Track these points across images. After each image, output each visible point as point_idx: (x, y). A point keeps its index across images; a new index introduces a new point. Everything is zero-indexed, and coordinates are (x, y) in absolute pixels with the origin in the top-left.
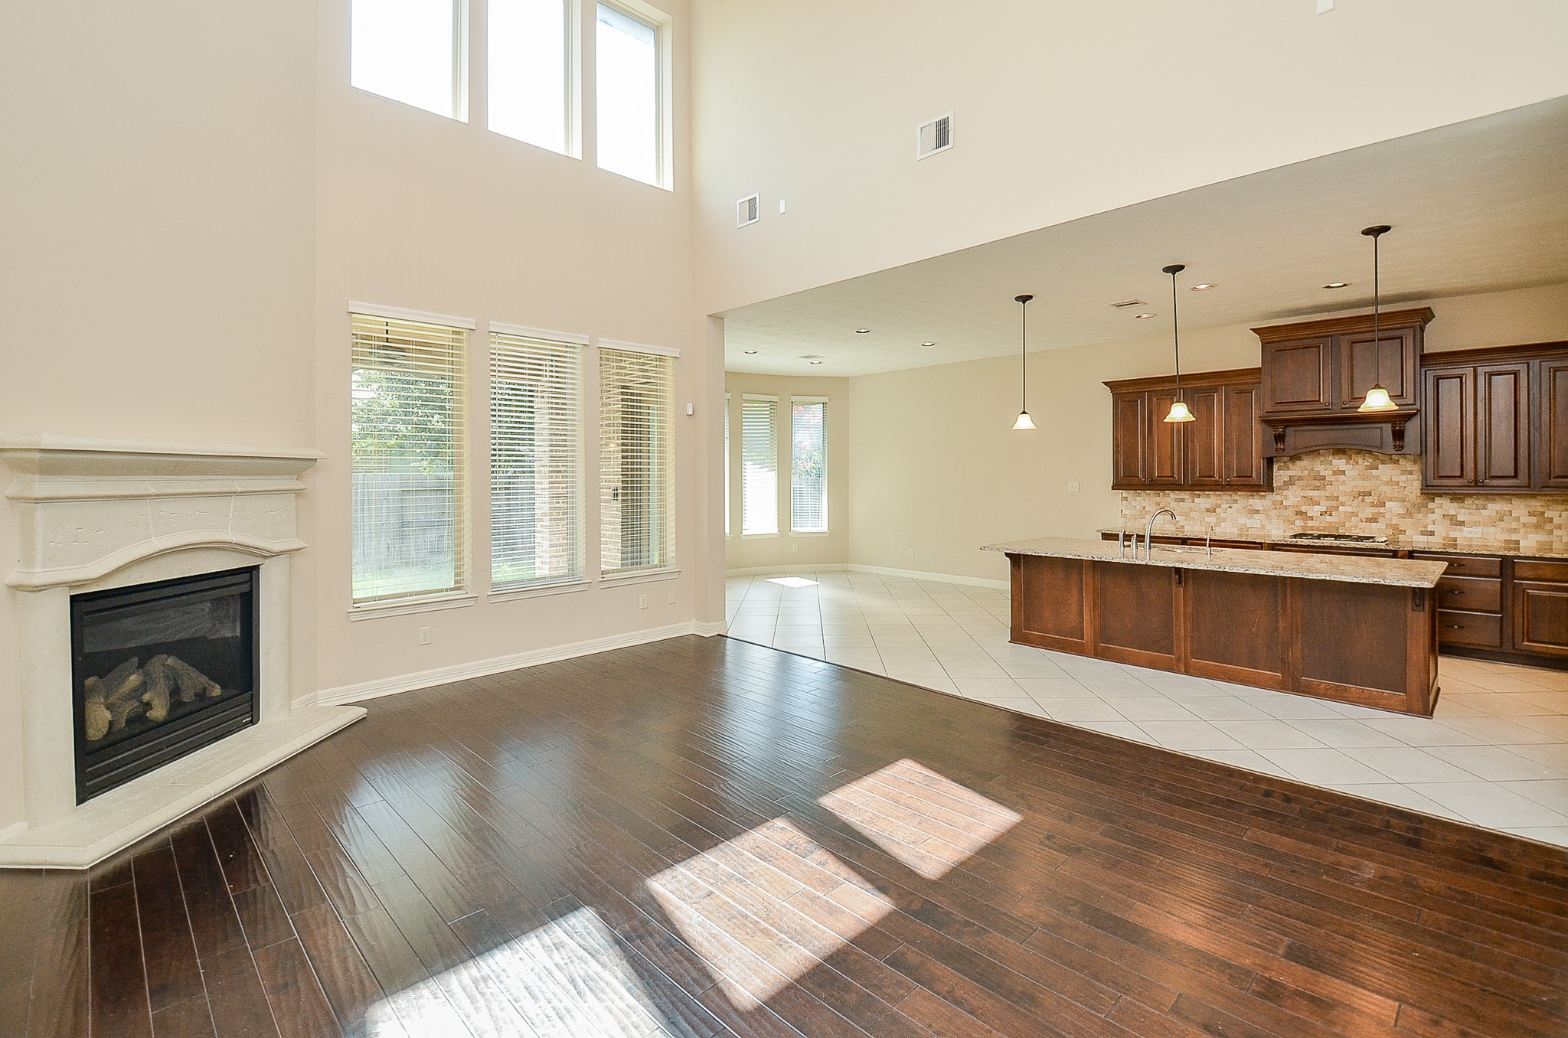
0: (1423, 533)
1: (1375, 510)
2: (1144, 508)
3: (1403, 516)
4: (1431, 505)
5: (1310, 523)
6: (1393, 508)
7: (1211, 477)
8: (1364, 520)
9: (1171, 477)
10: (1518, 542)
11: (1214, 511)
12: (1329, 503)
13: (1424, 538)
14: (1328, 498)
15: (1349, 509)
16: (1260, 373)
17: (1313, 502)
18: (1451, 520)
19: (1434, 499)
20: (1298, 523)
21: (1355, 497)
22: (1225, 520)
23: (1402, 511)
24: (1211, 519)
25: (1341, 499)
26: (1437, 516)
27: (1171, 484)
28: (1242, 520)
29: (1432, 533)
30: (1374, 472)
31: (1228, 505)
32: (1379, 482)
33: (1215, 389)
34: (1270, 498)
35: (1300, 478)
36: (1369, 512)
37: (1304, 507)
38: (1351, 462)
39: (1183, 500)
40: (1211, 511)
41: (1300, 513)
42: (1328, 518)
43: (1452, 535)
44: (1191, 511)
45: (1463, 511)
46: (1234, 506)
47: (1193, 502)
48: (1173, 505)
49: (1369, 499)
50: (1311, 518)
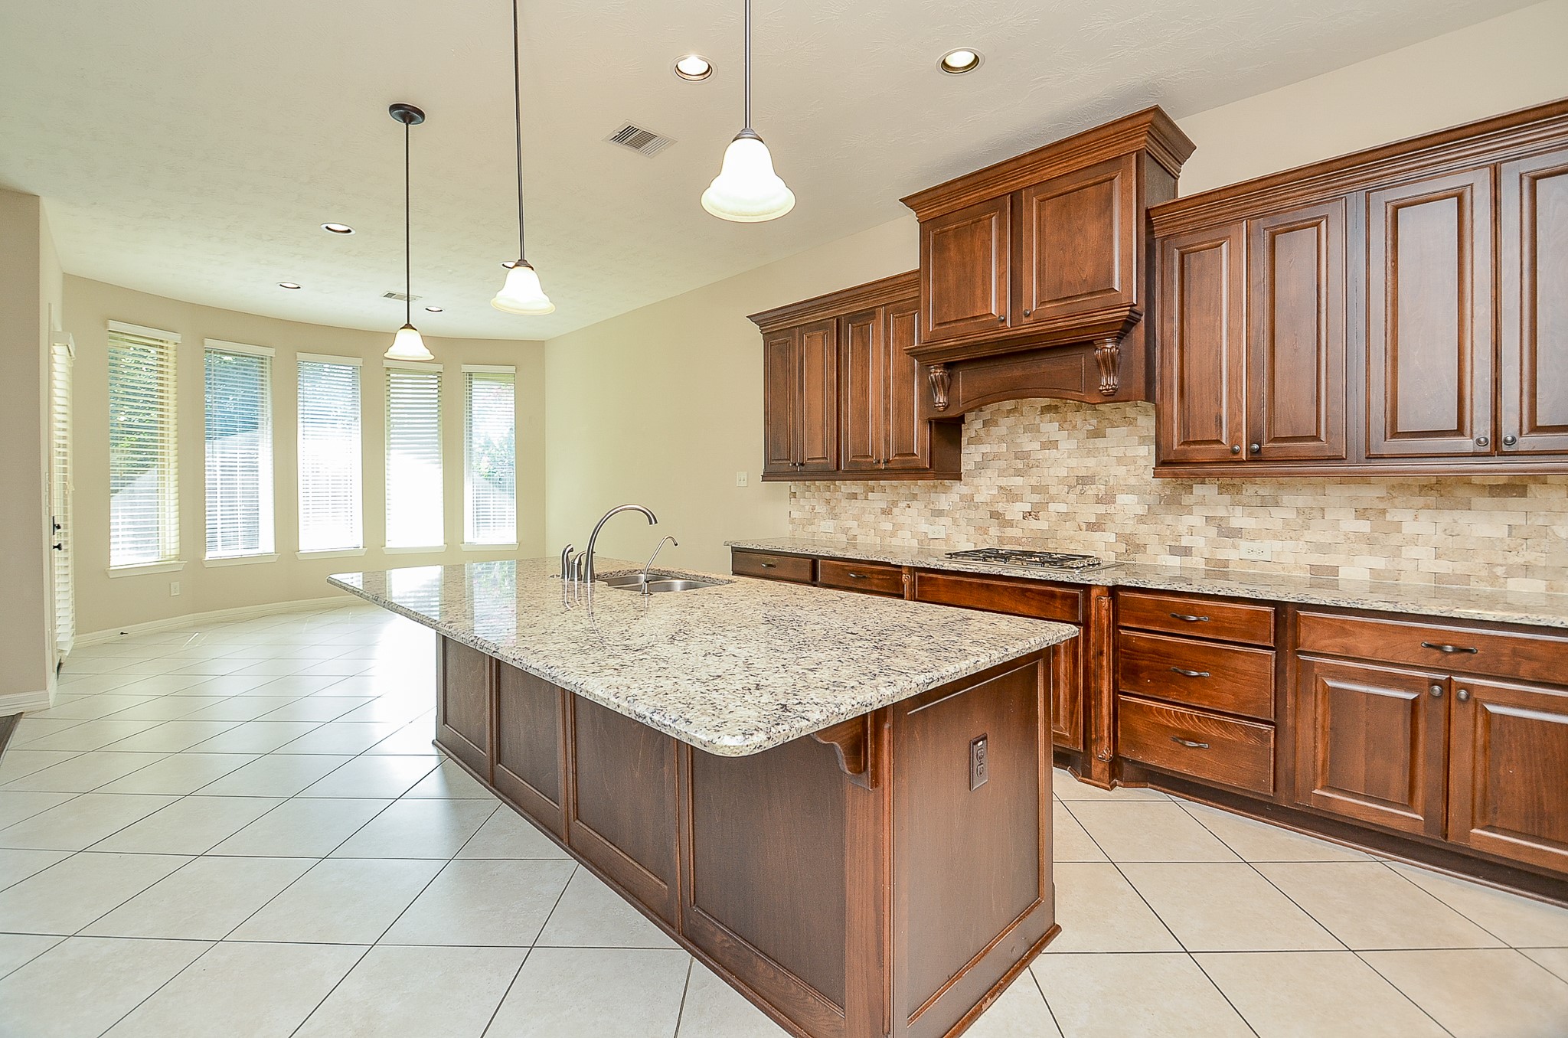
0: (1175, 551)
1: (1101, 509)
2: (813, 508)
3: (1141, 519)
4: (1187, 499)
5: (1010, 532)
6: (1129, 504)
8: (1084, 527)
10: (1334, 570)
11: (891, 513)
12: (1036, 498)
13: (1175, 561)
14: (1034, 489)
15: (1063, 508)
16: (917, 282)
17: (1012, 496)
18: (1219, 526)
19: (1191, 487)
20: (994, 531)
21: (1070, 487)
23: (1141, 510)
24: (886, 525)
25: (1053, 491)
26: (1196, 519)
28: (924, 527)
29: (1186, 551)
30: (1100, 443)
31: (904, 504)
32: (1106, 458)
33: (870, 314)
34: (958, 489)
35: (996, 456)
36: (1090, 512)
37: (1000, 504)
38: (1065, 426)
40: (887, 512)
41: (995, 515)
42: (1033, 524)
43: (1222, 554)
44: (865, 513)
45: (1238, 510)
46: (914, 504)
47: (866, 498)
48: (844, 503)
49: (1091, 490)
50: (1010, 524)
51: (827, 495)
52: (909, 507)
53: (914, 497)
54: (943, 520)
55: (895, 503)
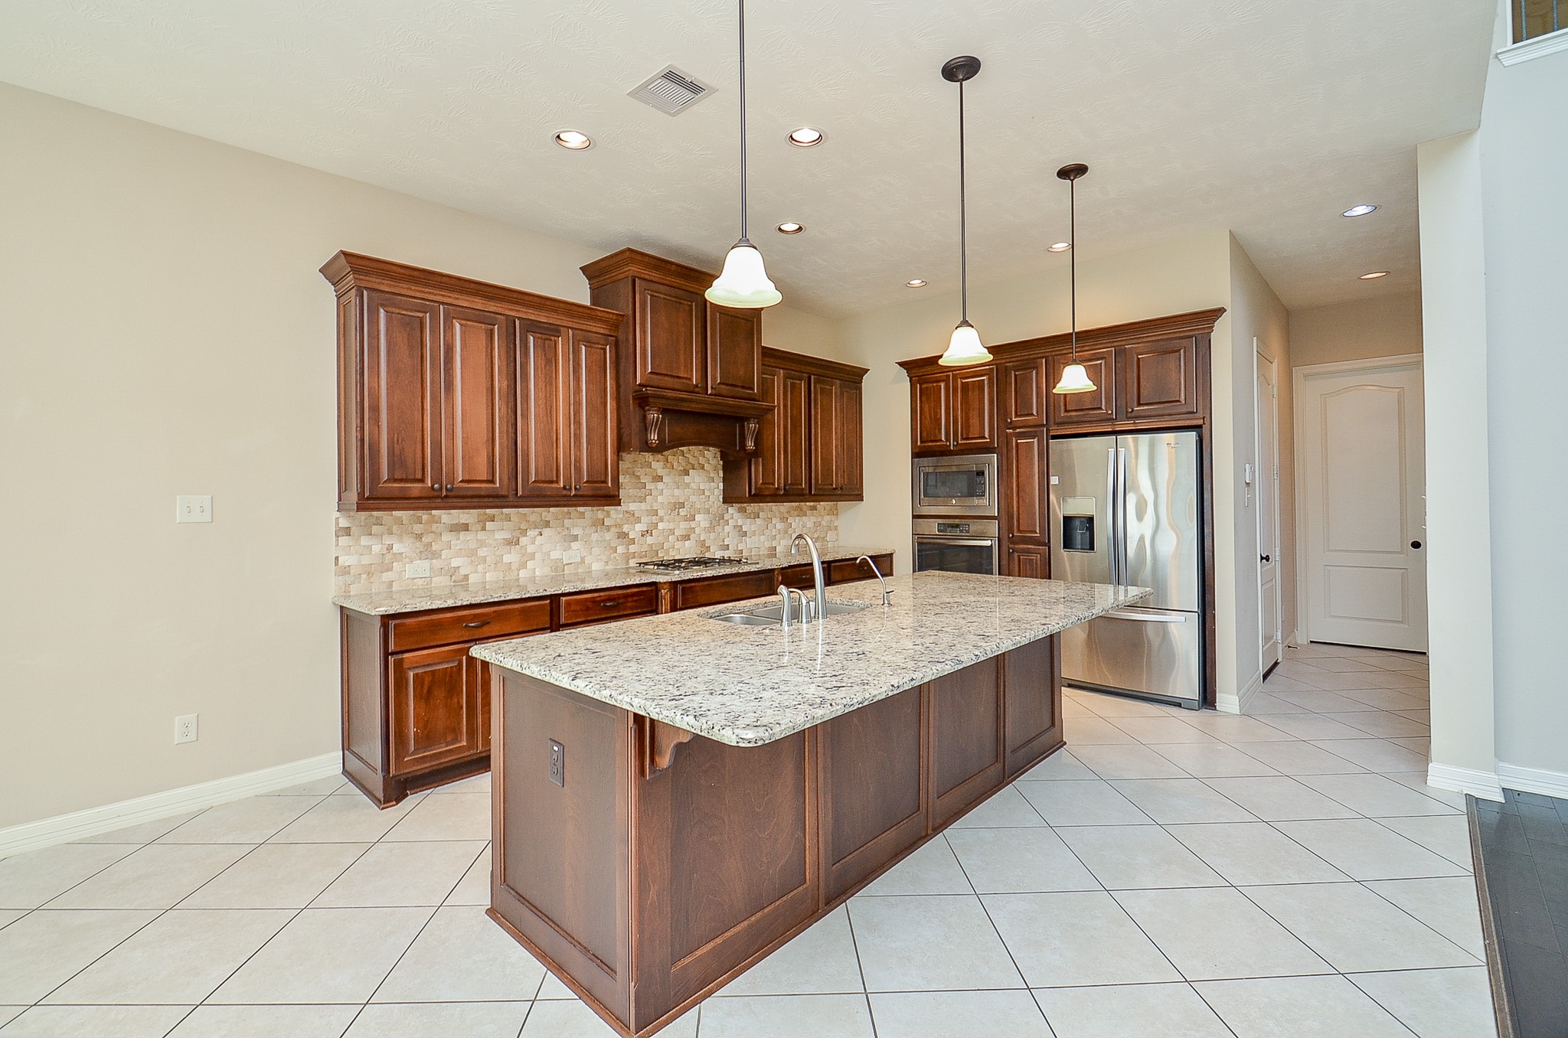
0: (722, 547)
1: (688, 525)
2: (390, 548)
7: (552, 482)
8: (679, 539)
9: (487, 481)
11: (517, 543)
15: (666, 526)
21: (671, 510)
22: (532, 556)
23: (708, 524)
24: (511, 557)
25: (661, 513)
26: (731, 528)
27: (489, 496)
29: (726, 548)
31: (537, 532)
32: (690, 490)
36: (683, 528)
37: (626, 526)
39: (465, 527)
40: (512, 542)
42: (649, 540)
44: (481, 546)
46: (546, 532)
47: (484, 529)
48: (446, 537)
49: (683, 512)
50: (633, 542)
51: (418, 528)
52: (541, 535)
53: (547, 524)
54: (575, 545)
55: (524, 533)
